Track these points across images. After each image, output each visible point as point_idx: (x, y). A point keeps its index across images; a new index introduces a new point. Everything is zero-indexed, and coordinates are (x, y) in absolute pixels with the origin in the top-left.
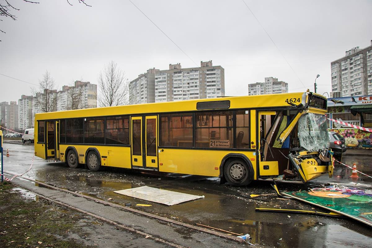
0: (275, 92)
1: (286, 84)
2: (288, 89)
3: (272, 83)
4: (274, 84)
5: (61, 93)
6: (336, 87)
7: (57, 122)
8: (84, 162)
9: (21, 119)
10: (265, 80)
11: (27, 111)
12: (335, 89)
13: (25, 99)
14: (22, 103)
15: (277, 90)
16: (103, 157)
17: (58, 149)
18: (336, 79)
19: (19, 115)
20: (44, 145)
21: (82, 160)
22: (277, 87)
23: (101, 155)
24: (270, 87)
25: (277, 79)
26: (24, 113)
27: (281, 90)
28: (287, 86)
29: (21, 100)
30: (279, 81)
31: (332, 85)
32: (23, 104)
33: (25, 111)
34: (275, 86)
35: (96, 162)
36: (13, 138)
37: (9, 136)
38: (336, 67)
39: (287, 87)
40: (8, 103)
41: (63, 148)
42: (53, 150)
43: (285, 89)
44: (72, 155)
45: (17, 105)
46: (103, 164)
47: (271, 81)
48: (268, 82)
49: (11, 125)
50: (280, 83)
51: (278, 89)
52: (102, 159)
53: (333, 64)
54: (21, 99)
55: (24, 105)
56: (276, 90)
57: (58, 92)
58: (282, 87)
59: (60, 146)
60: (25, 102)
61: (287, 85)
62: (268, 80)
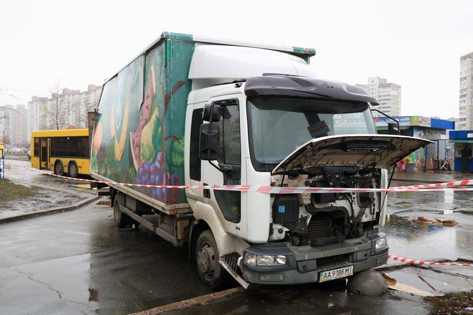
0: (382, 98)
1: (398, 87)
2: (400, 94)
3: (378, 85)
4: (380, 86)
5: (86, 94)
6: (464, 93)
7: (48, 139)
8: (67, 172)
9: (31, 129)
10: (369, 80)
11: (40, 118)
12: (464, 95)
13: (37, 102)
14: (33, 107)
15: (385, 96)
16: (79, 167)
17: (49, 161)
18: (466, 81)
19: (29, 123)
20: (39, 158)
21: (66, 170)
22: (385, 92)
23: (79, 165)
24: (375, 91)
25: (386, 80)
26: (35, 120)
27: (389, 95)
28: (399, 89)
29: (31, 103)
30: (388, 82)
31: (461, 90)
32: (33, 109)
33: (37, 119)
34: (382, 90)
35: (75, 171)
36: (18, 154)
37: (14, 152)
38: (466, 63)
39: (400, 91)
40: (13, 106)
41: (53, 160)
42: (46, 162)
43: (397, 94)
44: (59, 166)
45: (26, 110)
46: (79, 173)
47: (377, 82)
48: (372, 83)
49: (18, 137)
50: (389, 85)
51: (386, 94)
52: (79, 168)
53: (464, 58)
54: (31, 101)
55: (35, 110)
56: (383, 96)
57: (83, 93)
58: (392, 91)
59: (51, 158)
60: (37, 105)
61: (401, 88)
62: (373, 81)
